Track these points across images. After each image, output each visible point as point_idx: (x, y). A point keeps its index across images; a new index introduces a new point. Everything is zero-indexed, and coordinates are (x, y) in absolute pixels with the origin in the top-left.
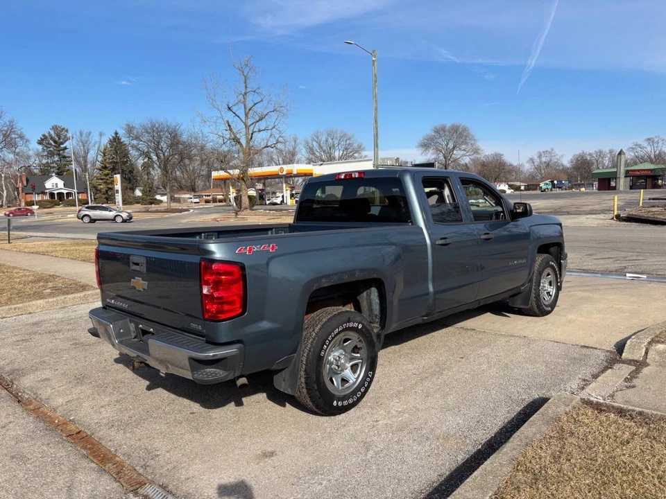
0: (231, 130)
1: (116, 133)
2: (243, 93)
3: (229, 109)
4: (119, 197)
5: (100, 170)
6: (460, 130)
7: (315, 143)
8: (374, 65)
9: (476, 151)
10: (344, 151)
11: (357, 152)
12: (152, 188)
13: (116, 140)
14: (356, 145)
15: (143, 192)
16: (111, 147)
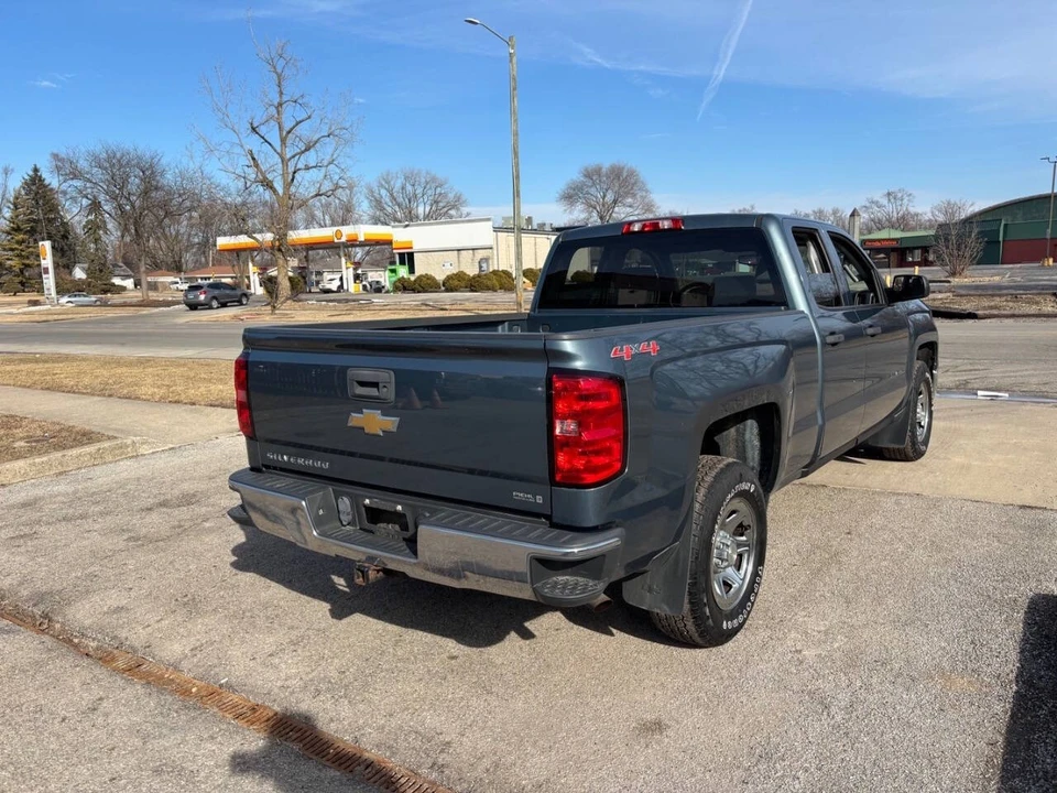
0: (257, 166)
1: (36, 170)
2: (276, 104)
3: (254, 129)
4: (49, 281)
5: (9, 233)
6: (625, 174)
7: (383, 192)
8: (511, 61)
9: (649, 207)
10: (432, 205)
11: (453, 207)
12: (104, 265)
13: (35, 182)
14: (451, 196)
15: (88, 271)
16: (26, 194)
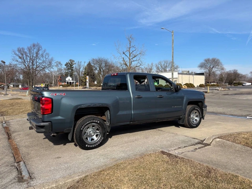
0: (124, 61)
1: (89, 62)
2: (129, 47)
3: (124, 53)
4: (88, 84)
5: (84, 75)
6: (216, 60)
7: (159, 65)
8: (172, 36)
9: (223, 69)
10: (170, 68)
11: (176, 68)
12: (100, 81)
13: (89, 64)
14: (175, 66)
15: (97, 83)
16: (88, 67)
